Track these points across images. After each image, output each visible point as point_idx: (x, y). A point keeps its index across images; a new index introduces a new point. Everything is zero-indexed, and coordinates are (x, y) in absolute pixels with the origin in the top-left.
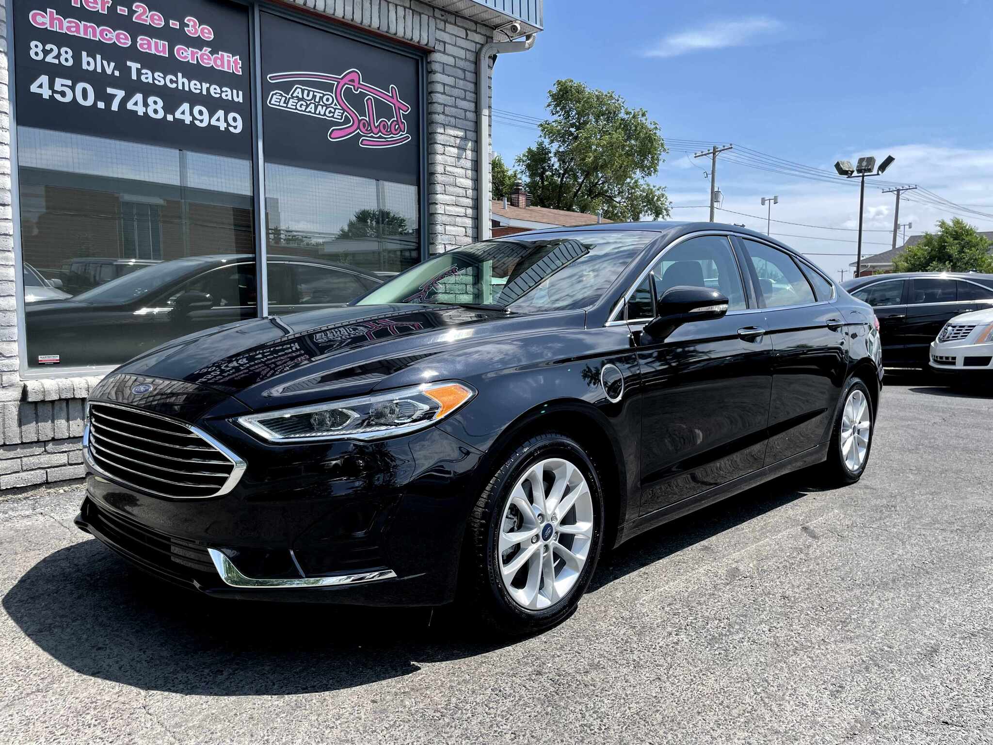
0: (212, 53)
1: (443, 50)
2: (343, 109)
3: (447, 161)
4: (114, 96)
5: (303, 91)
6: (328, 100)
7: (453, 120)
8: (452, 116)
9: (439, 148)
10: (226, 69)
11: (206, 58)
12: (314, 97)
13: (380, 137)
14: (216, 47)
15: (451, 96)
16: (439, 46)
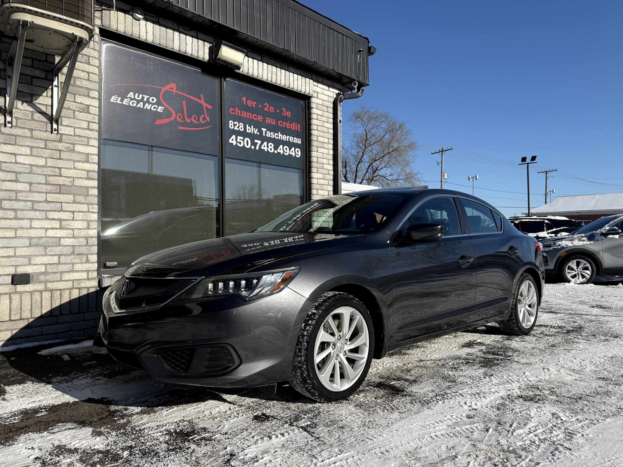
1: (317, 96)
3: (318, 155)
7: (322, 133)
9: (314, 149)
15: (321, 121)
16: (315, 95)
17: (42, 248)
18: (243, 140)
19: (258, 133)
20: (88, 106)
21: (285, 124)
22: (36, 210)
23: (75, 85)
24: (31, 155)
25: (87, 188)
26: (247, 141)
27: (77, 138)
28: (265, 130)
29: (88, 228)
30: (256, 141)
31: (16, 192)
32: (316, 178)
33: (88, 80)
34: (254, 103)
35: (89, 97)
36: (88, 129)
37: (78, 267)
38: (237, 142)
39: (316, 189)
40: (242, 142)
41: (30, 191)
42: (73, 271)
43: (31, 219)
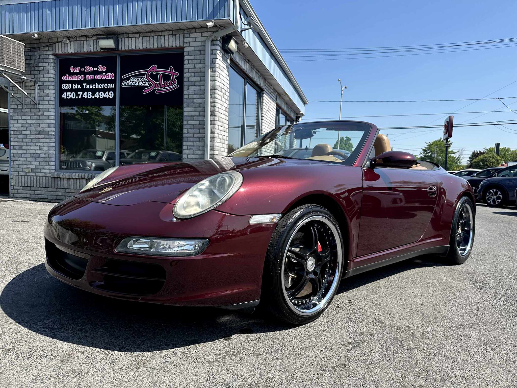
0: (105, 74)
1: (188, 45)
2: (149, 81)
4: (80, 94)
5: (134, 78)
6: (143, 79)
8: (192, 73)
10: (109, 78)
11: (104, 77)
12: (138, 79)
13: (165, 88)
14: (106, 72)
16: (187, 45)
17: (34, 158)
20: (48, 93)
22: (32, 142)
23: (43, 85)
24: (31, 119)
25: (49, 131)
27: (45, 109)
29: (49, 150)
31: (27, 135)
32: (186, 112)
33: (48, 81)
35: (49, 89)
36: (48, 104)
37: (46, 167)
39: (186, 120)
41: (31, 134)
42: (44, 169)
43: (31, 146)
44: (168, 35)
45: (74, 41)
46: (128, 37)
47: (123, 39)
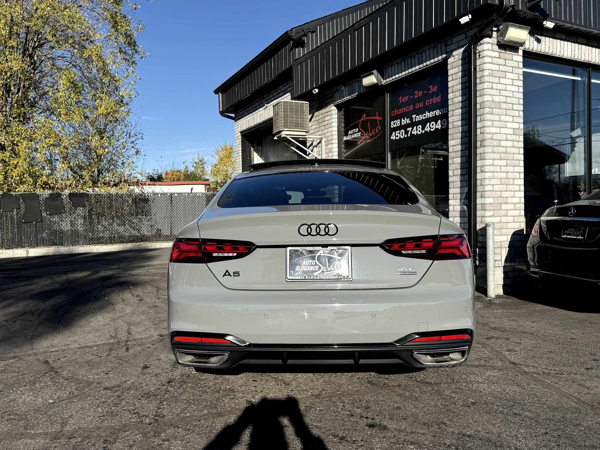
18: (399, 133)
19: (410, 122)
21: (432, 101)
26: (402, 132)
28: (415, 115)
30: (408, 129)
34: (407, 97)
35: (332, 144)
38: (396, 136)
40: (399, 134)
44: (429, 49)
45: (348, 86)
46: (392, 65)
47: (387, 69)
